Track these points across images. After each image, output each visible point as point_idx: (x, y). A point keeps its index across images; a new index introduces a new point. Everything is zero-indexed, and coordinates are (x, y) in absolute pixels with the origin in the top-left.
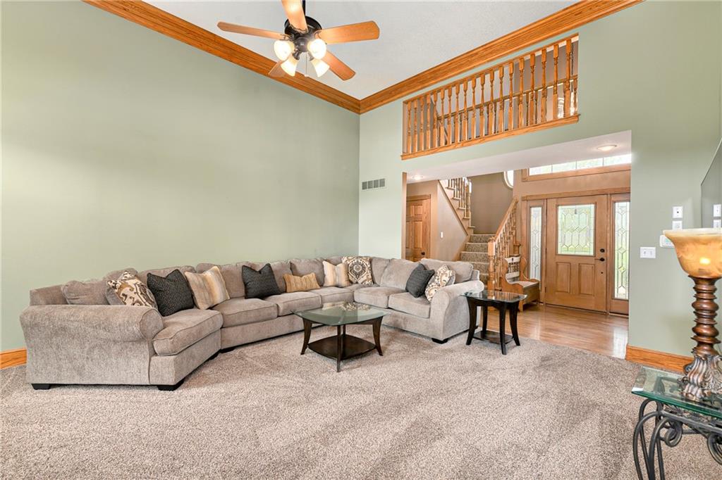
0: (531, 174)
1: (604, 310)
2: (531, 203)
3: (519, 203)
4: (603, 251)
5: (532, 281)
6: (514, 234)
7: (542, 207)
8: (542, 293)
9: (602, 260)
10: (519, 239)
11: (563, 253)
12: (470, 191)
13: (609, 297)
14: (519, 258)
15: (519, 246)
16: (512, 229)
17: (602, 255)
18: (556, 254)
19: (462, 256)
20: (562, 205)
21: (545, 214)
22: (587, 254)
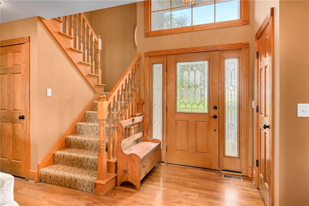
0: (152, 30)
1: (217, 168)
2: (153, 60)
3: (143, 59)
4: (215, 108)
5: (154, 141)
6: (138, 91)
7: (163, 63)
8: (164, 152)
9: (215, 117)
10: (142, 97)
11: (181, 111)
12: (100, 48)
13: (221, 155)
14: (142, 117)
15: (142, 104)
16: (135, 85)
17: (215, 112)
18: (176, 112)
19: (86, 116)
20: (180, 62)
21: (166, 70)
22: (202, 111)
